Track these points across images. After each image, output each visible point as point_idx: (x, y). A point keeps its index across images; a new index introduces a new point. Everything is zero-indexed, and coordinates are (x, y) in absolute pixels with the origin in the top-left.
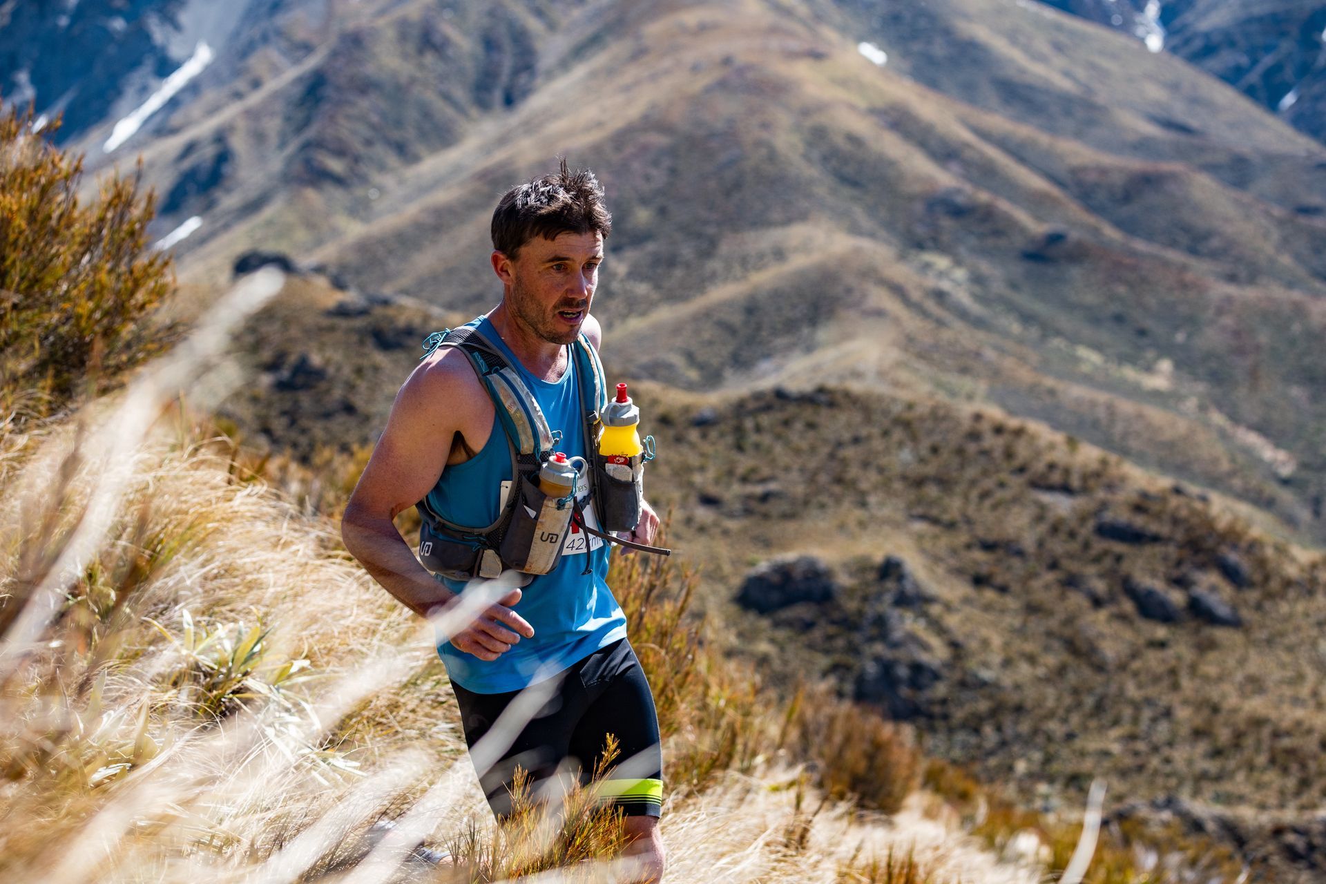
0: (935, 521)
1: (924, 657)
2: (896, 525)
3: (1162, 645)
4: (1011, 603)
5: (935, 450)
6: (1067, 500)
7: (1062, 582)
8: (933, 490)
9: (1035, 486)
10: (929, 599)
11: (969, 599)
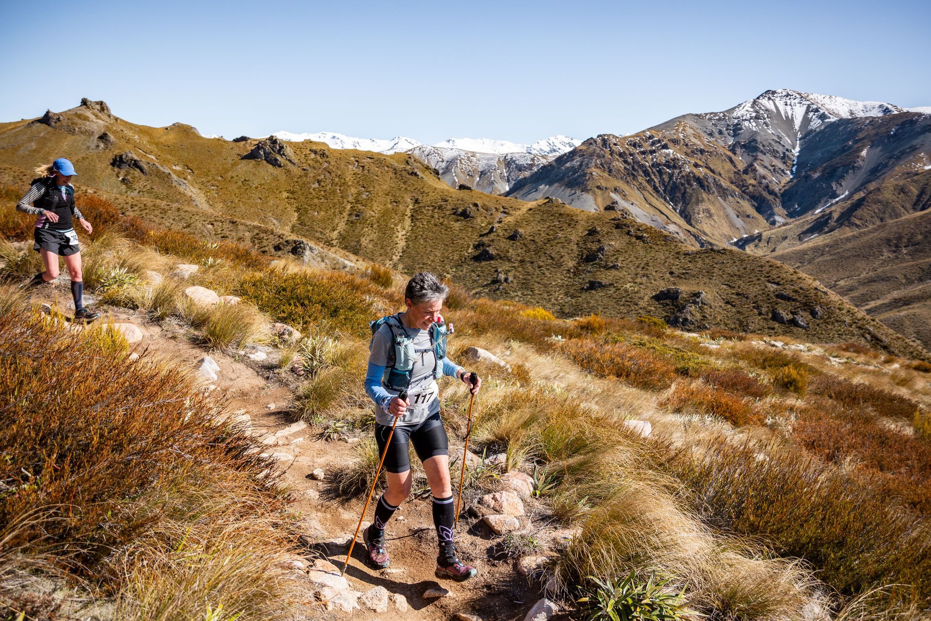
0: (730, 286)
1: (689, 318)
2: (716, 285)
3: (773, 329)
4: (734, 310)
5: (745, 269)
6: (775, 286)
7: (754, 307)
8: (736, 278)
9: (769, 281)
10: (705, 304)
11: (721, 306)
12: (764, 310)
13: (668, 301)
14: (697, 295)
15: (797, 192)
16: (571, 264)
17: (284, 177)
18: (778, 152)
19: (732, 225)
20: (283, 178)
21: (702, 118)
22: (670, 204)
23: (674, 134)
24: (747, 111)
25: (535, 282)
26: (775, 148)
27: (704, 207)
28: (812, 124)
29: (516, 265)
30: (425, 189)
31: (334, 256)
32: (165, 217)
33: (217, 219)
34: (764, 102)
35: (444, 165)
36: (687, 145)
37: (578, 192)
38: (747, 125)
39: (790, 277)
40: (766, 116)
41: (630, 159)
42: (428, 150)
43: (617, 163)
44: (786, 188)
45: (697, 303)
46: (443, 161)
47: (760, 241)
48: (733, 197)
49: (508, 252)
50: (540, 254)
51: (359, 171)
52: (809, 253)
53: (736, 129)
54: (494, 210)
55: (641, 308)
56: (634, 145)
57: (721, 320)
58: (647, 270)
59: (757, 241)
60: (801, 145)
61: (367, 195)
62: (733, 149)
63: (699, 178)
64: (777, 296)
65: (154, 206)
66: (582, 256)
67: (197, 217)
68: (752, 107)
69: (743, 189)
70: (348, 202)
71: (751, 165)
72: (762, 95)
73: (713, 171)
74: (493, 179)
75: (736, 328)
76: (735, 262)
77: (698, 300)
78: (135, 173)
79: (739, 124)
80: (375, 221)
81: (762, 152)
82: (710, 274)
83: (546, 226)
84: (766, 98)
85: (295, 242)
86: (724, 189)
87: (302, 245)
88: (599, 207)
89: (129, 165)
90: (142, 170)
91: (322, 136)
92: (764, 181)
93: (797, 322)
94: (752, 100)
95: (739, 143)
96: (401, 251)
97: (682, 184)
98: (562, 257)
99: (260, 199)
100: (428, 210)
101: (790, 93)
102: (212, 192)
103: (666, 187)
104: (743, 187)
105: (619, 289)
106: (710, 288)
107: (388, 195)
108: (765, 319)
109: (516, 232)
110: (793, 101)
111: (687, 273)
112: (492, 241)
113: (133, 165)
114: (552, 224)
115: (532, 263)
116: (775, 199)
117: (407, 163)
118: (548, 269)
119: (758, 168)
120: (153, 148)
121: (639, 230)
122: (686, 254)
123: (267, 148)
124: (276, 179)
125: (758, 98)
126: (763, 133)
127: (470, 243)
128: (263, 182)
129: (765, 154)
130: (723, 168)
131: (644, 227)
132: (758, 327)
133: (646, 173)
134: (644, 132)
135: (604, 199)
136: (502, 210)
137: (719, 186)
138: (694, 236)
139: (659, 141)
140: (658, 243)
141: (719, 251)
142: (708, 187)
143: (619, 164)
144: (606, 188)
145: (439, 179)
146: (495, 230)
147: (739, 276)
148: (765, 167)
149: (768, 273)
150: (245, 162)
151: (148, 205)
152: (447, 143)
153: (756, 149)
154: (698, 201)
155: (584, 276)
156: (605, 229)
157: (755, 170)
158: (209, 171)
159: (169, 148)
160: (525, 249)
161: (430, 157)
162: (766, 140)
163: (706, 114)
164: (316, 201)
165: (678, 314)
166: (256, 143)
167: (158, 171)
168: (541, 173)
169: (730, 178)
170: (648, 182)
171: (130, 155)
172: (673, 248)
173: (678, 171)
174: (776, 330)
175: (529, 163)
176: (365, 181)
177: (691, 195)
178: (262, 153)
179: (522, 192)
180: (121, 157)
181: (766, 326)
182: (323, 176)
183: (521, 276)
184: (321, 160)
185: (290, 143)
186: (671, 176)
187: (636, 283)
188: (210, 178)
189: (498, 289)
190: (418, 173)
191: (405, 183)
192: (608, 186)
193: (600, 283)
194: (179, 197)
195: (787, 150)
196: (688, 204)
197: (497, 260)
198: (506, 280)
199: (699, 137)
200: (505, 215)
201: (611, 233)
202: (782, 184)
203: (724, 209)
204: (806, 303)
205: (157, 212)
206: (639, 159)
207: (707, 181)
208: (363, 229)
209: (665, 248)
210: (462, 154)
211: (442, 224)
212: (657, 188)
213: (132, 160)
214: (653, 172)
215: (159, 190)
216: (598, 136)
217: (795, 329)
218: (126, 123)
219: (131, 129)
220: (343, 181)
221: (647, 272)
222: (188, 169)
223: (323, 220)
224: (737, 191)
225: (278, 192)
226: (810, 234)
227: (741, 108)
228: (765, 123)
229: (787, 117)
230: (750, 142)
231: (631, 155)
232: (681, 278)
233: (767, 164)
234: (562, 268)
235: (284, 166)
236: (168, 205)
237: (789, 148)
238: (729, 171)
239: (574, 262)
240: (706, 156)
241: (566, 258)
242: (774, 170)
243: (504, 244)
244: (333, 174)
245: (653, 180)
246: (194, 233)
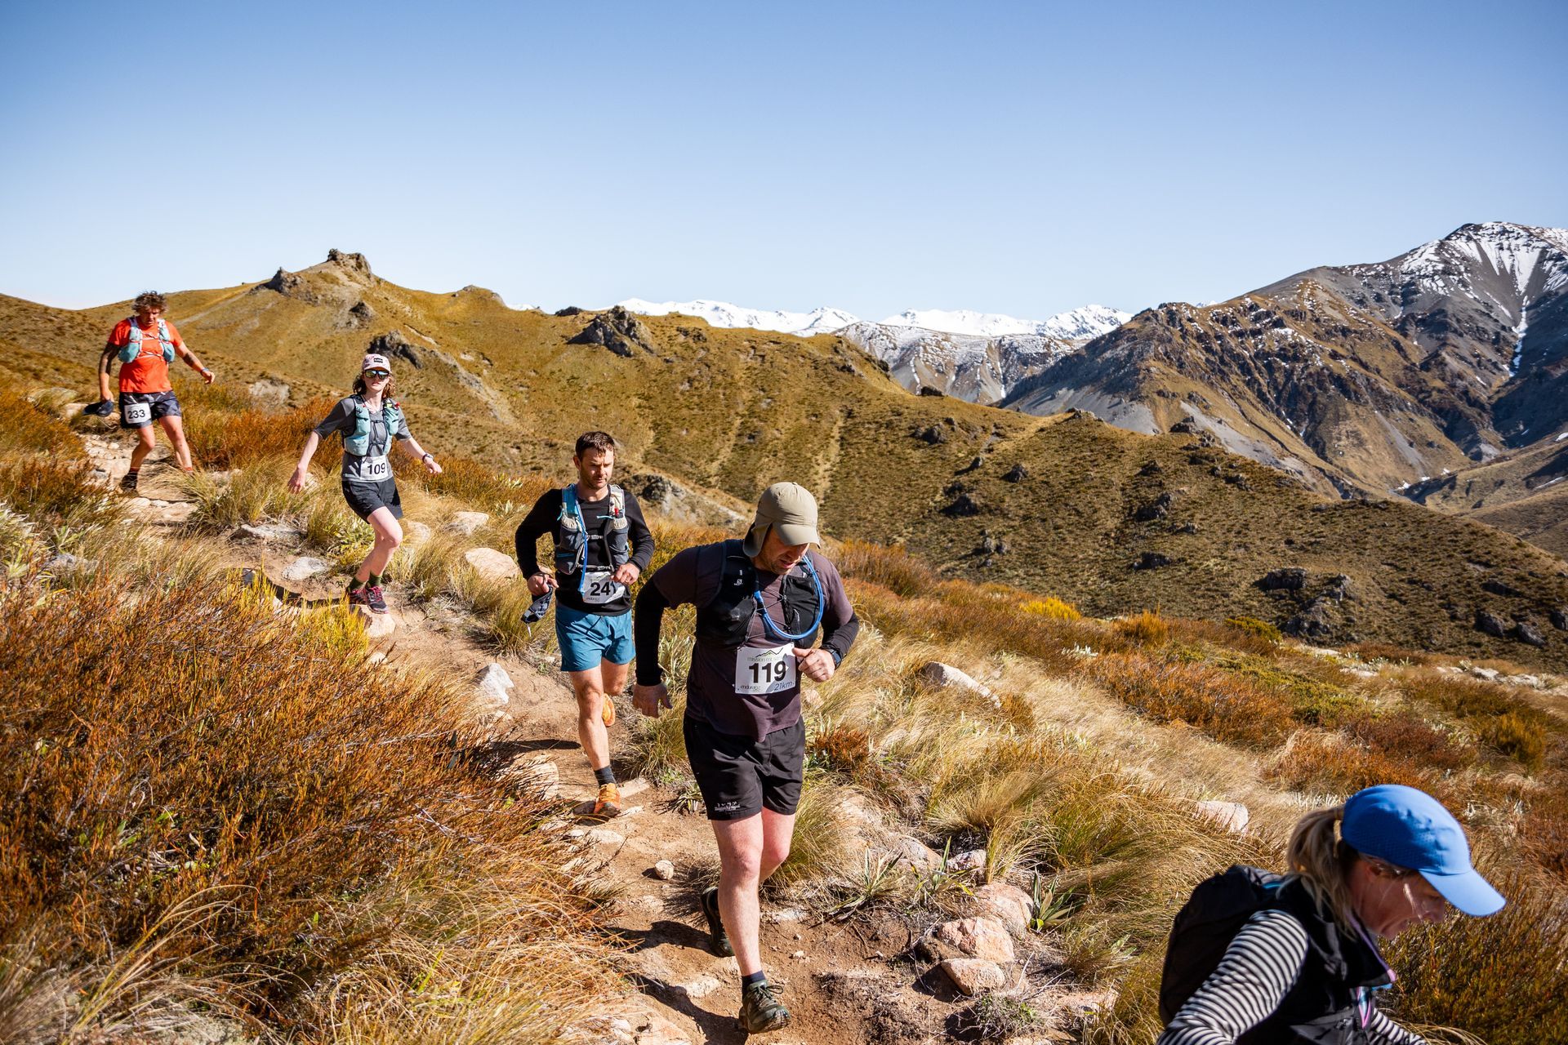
0: (1396, 567)
1: (1322, 622)
2: (1371, 565)
3: (1478, 645)
4: (1404, 609)
5: (1424, 537)
6: (1482, 569)
7: (1442, 605)
8: (1407, 554)
9: (1470, 560)
10: (1350, 598)
11: (1379, 603)
12: (1461, 611)
13: (1282, 592)
14: (1336, 581)
15: (1522, 401)
16: (1112, 523)
17: (635, 373)
18: (1485, 332)
19: (1400, 460)
20: (633, 374)
21: (1346, 274)
22: (1287, 423)
23: (1294, 301)
24: (1425, 260)
25: (1049, 553)
26: (1480, 325)
27: (1349, 429)
28: (1550, 281)
29: (1016, 523)
30: (864, 394)
31: (711, 502)
32: (446, 435)
33: (526, 439)
34: (1460, 244)
35: (896, 354)
36: (1317, 321)
37: (1125, 402)
38: (1428, 285)
39: (1510, 554)
40: (1463, 269)
41: (1216, 345)
42: (870, 329)
43: (1194, 351)
44: (1501, 395)
45: (1337, 596)
46: (895, 348)
47: (1452, 488)
48: (1401, 410)
49: (1003, 501)
50: (1057, 505)
51: (757, 363)
52: (1546, 510)
53: (1408, 293)
54: (980, 430)
55: (1234, 603)
56: (1225, 321)
57: (1379, 627)
58: (1246, 535)
59: (1446, 488)
60: (1529, 319)
61: (769, 404)
62: (1401, 327)
63: (1339, 377)
64: (1486, 587)
65: (429, 417)
66: (1131, 509)
67: (495, 437)
68: (1437, 253)
69: (1421, 396)
70: (737, 414)
71: (1436, 355)
72: (1455, 233)
73: (1365, 366)
74: (978, 378)
75: (1407, 642)
76: (1405, 525)
77: (1338, 590)
78: (404, 365)
79: (1414, 284)
80: (780, 446)
81: (1455, 331)
82: (1359, 545)
83: (1068, 458)
84: (1463, 238)
85: (649, 478)
86: (1386, 397)
87: (660, 484)
88: (1160, 427)
89: (395, 353)
90: (413, 361)
91: (698, 306)
92: (1459, 382)
93: (1525, 634)
94: (1437, 242)
95: (1413, 316)
96: (822, 496)
97: (1310, 388)
98: (1095, 511)
99: (596, 407)
100: (869, 429)
101: (1508, 227)
102: (520, 395)
103: (1279, 393)
104: (1420, 393)
105: (1196, 569)
106: (1360, 569)
107: (802, 403)
108: (1462, 627)
109: (1017, 467)
110: (1514, 243)
111: (1318, 543)
112: (976, 482)
113: (401, 352)
114: (1079, 456)
115: (1044, 520)
116: (1480, 415)
117: (836, 351)
118: (1071, 532)
119: (1448, 359)
120: (433, 325)
121: (1231, 467)
122: (1317, 510)
123: (610, 326)
124: (621, 375)
125: (1448, 238)
126: (1457, 299)
127: (939, 485)
128: (601, 380)
129: (1461, 335)
130: (1384, 360)
131: (1240, 462)
132: (1449, 641)
133: (1245, 369)
134: (1241, 298)
135: (1170, 414)
136: (994, 430)
137: (1376, 392)
138: (1331, 478)
139: (1268, 314)
140: (1266, 489)
141: (1376, 506)
142: (1356, 392)
143: (1196, 354)
144: (1174, 395)
145: (888, 377)
146: (980, 463)
147: (1414, 549)
148: (1462, 358)
149: (1467, 545)
150: (573, 347)
151: (420, 415)
152: (903, 319)
153: (1444, 327)
154: (1338, 418)
155: (1133, 544)
156: (1172, 465)
157: (1443, 364)
158: (516, 363)
159: (456, 327)
160: (1031, 497)
161: (873, 341)
162: (1464, 311)
163: (1354, 267)
164: (685, 412)
165: (1301, 615)
166: (592, 317)
167: (439, 362)
168: (1061, 368)
169: (1396, 378)
170: (1248, 384)
171: (396, 337)
172: (1292, 498)
173: (1302, 365)
174: (1483, 648)
175: (1041, 351)
176: (765, 381)
177: (1325, 406)
178: (600, 334)
179: (1028, 401)
180: (383, 340)
181: (1465, 641)
182: (696, 372)
183: (1024, 543)
184: (694, 346)
185: (645, 318)
186: (1289, 374)
187: (1225, 558)
188: (517, 374)
189: (985, 564)
190: (853, 368)
191: (831, 384)
192: (1178, 391)
193: (1161, 557)
194: (467, 403)
195: (1503, 328)
196: (1320, 423)
197: (983, 514)
198: (999, 549)
199: (1340, 306)
200: (999, 439)
201: (1183, 471)
202: (1495, 388)
203: (1386, 431)
204: (1541, 600)
205: (433, 428)
206: (1233, 344)
207: (1354, 383)
208: (760, 459)
209: (1277, 498)
210: (928, 336)
211: (891, 452)
212: (1264, 394)
213: (399, 344)
214: (1256, 368)
215: (437, 391)
216: (1161, 307)
217: (1521, 648)
218: (393, 286)
219: (400, 296)
220: (729, 379)
221: (1245, 540)
222: (484, 358)
223: (696, 444)
224: (1410, 400)
225: (624, 396)
226: (1548, 477)
227: (1416, 256)
228: (1460, 281)
229: (1503, 270)
230: (1433, 315)
231: (1218, 337)
232: (1307, 551)
233: (1466, 353)
234: (1096, 530)
235: (635, 355)
236: (451, 416)
237: (1507, 324)
238: (1394, 365)
239: (1116, 521)
240: (1352, 339)
241: (1103, 512)
242: (1479, 364)
243: (996, 488)
244: (714, 369)
245: (1256, 381)
246: (490, 462)
